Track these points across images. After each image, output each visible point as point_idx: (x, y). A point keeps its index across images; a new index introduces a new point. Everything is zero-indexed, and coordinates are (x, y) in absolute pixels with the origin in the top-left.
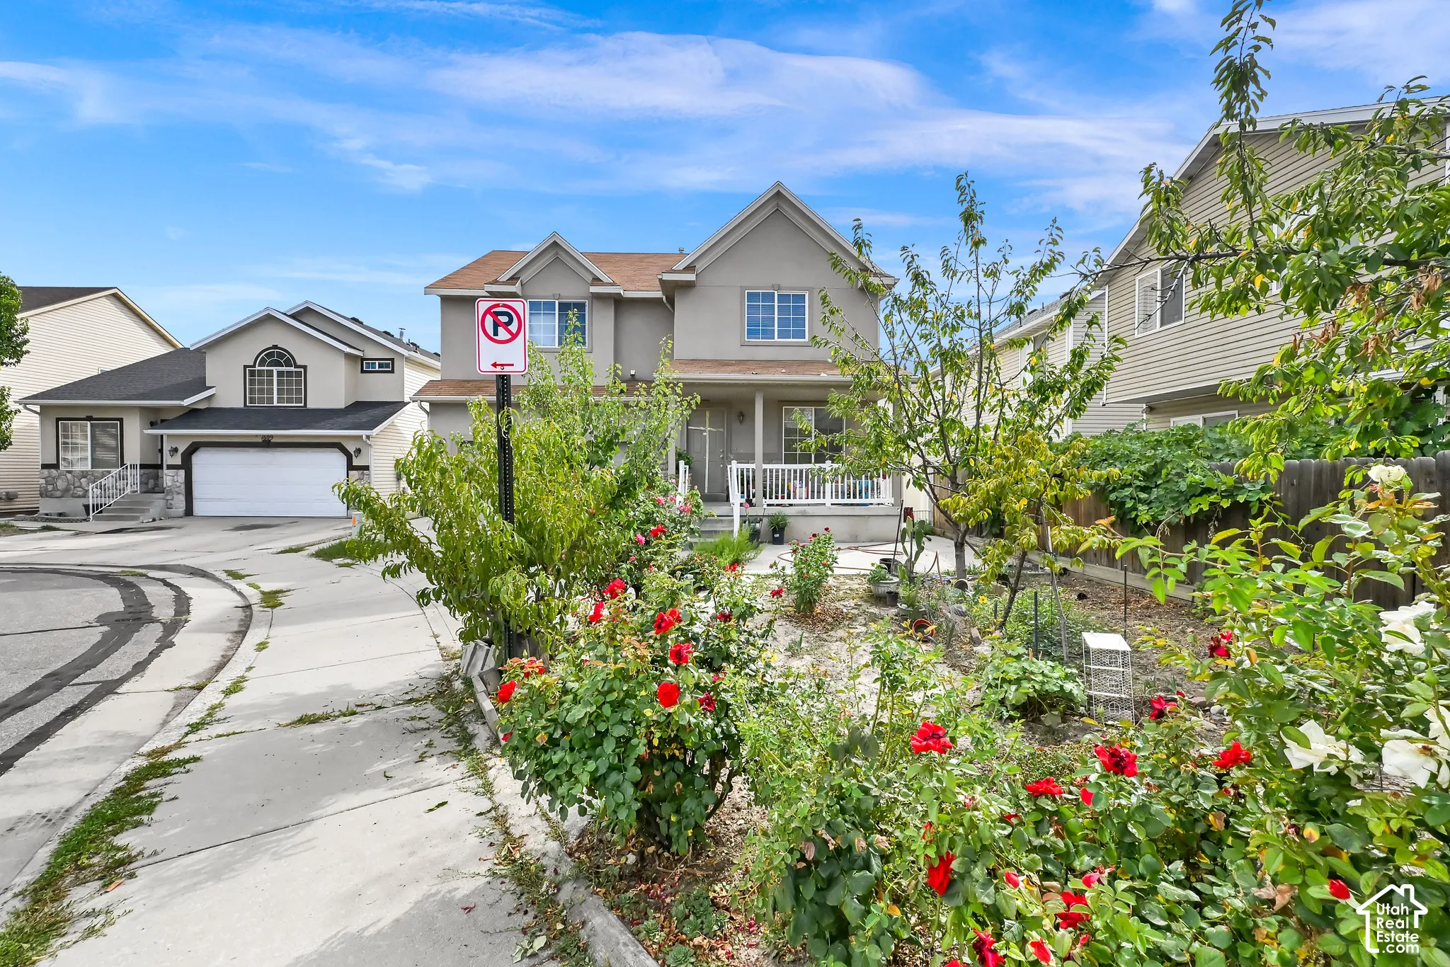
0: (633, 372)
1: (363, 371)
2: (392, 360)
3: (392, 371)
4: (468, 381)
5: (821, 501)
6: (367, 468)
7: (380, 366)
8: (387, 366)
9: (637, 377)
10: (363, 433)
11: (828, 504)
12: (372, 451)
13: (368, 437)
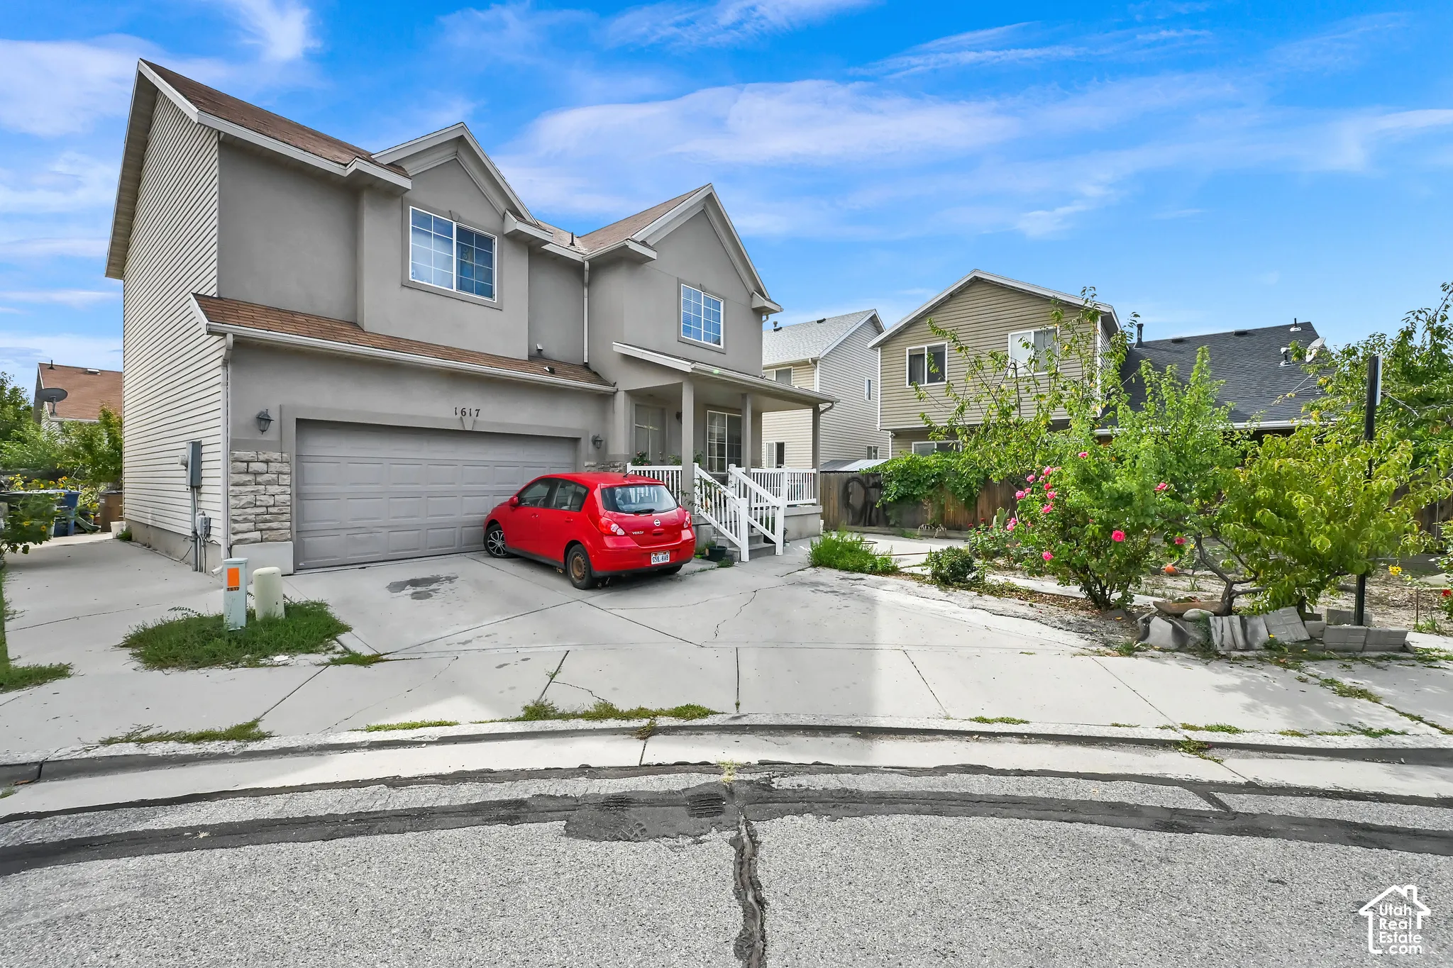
9: (543, 353)
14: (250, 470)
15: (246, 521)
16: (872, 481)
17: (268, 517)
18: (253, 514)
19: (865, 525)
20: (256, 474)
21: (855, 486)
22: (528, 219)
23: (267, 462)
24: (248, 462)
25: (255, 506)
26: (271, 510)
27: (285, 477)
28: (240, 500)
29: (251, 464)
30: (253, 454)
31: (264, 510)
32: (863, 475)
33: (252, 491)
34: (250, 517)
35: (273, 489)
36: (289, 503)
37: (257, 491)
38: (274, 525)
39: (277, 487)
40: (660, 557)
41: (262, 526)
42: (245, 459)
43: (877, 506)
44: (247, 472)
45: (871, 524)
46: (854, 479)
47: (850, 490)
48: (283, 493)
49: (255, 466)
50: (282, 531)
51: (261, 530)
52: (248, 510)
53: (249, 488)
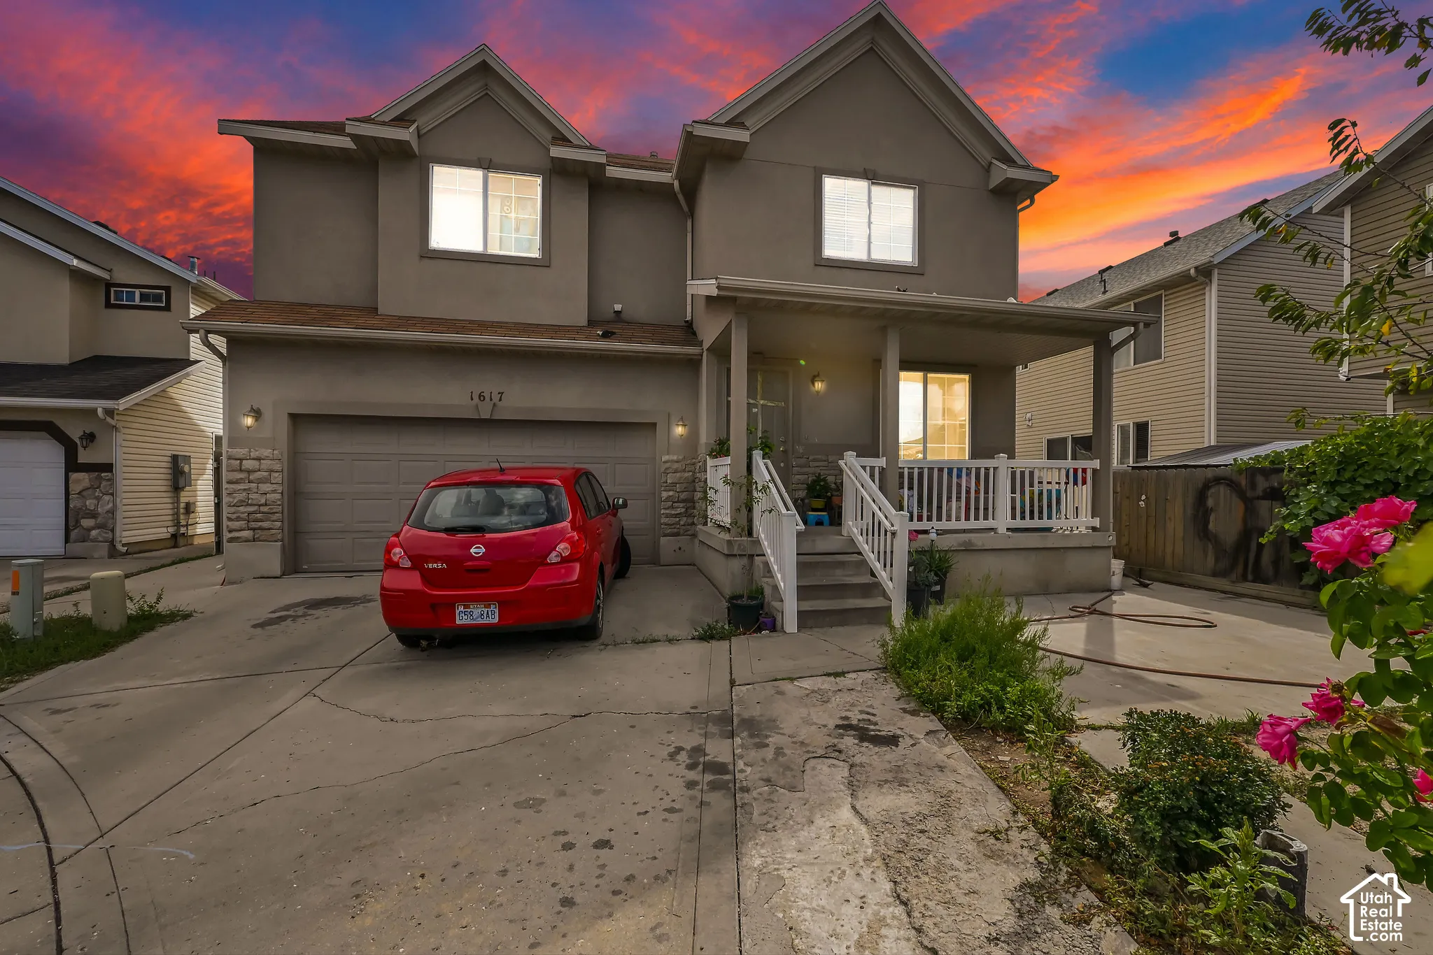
0: (618, 307)
1: (108, 305)
2: (168, 290)
3: (167, 308)
4: (311, 306)
5: (990, 523)
6: (108, 467)
7: (144, 297)
8: (157, 298)
9: (623, 316)
10: (99, 405)
11: (1002, 530)
12: (119, 438)
13: (110, 412)
14: (243, 468)
15: (238, 519)
16: (1262, 484)
17: (259, 515)
18: (245, 512)
19: (1244, 578)
20: (249, 472)
21: (1220, 498)
22: (575, 142)
23: (259, 459)
24: (241, 460)
25: (248, 505)
26: (262, 509)
27: (277, 474)
28: (234, 498)
29: (244, 462)
30: (245, 451)
31: (255, 508)
32: (1240, 471)
33: (245, 490)
34: (242, 516)
35: (265, 487)
36: (279, 503)
37: (249, 489)
38: (265, 524)
39: (269, 485)
40: (476, 612)
41: (253, 525)
42: (238, 457)
43: (1263, 540)
44: (241, 470)
45: (1259, 578)
46: (1218, 480)
47: (1210, 503)
48: (274, 491)
49: (248, 464)
50: (273, 532)
51: (254, 529)
52: (242, 509)
53: (241, 486)
